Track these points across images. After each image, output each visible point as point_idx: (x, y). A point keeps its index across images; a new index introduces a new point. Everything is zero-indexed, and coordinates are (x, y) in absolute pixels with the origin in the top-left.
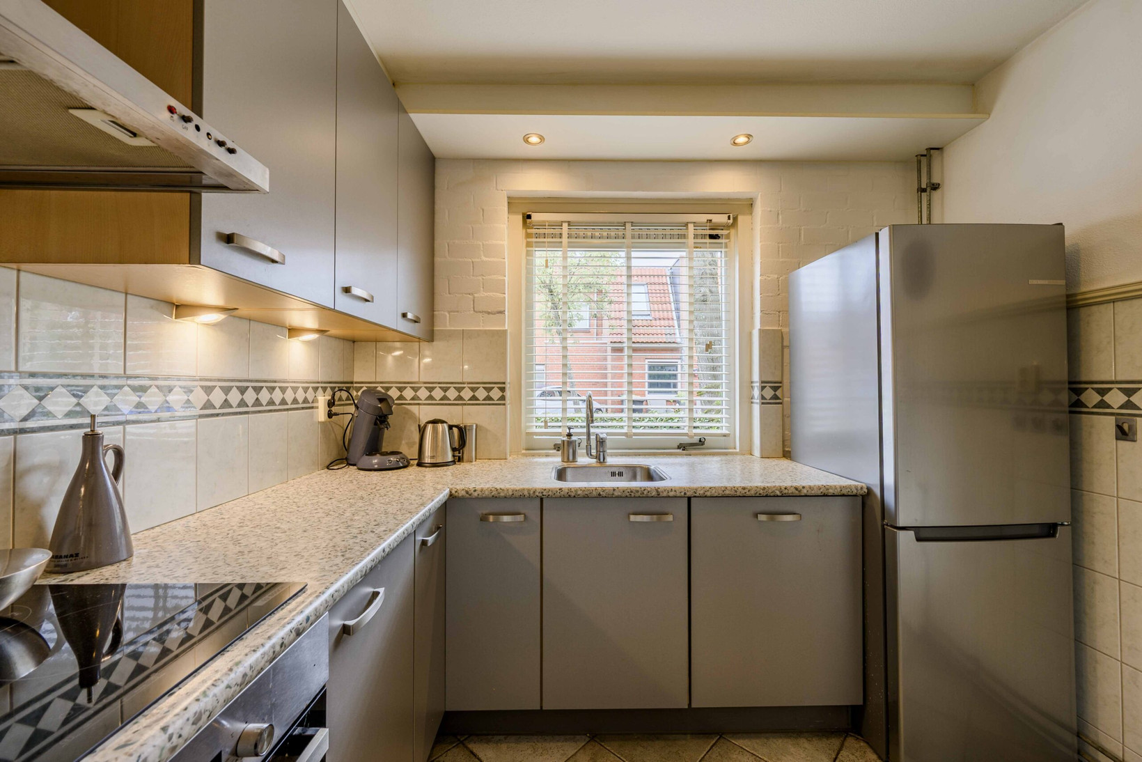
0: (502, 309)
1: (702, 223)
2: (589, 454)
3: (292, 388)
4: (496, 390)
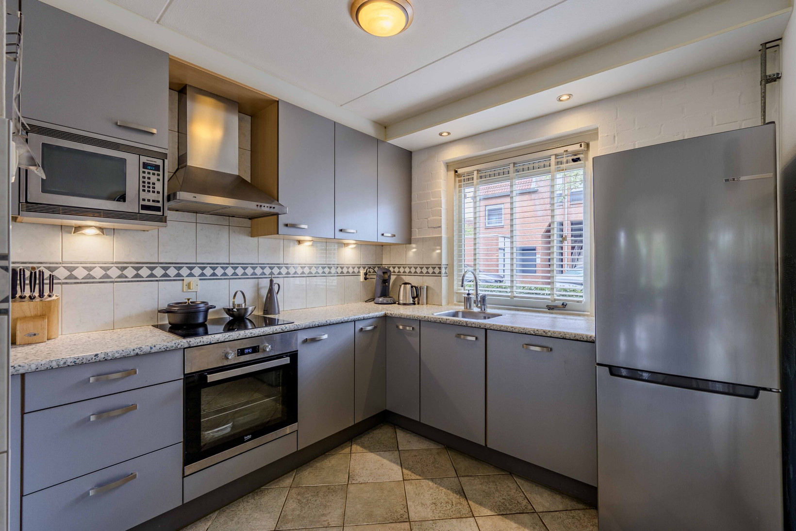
0: (440, 225)
1: (561, 153)
2: (477, 306)
3: (346, 267)
4: (437, 269)
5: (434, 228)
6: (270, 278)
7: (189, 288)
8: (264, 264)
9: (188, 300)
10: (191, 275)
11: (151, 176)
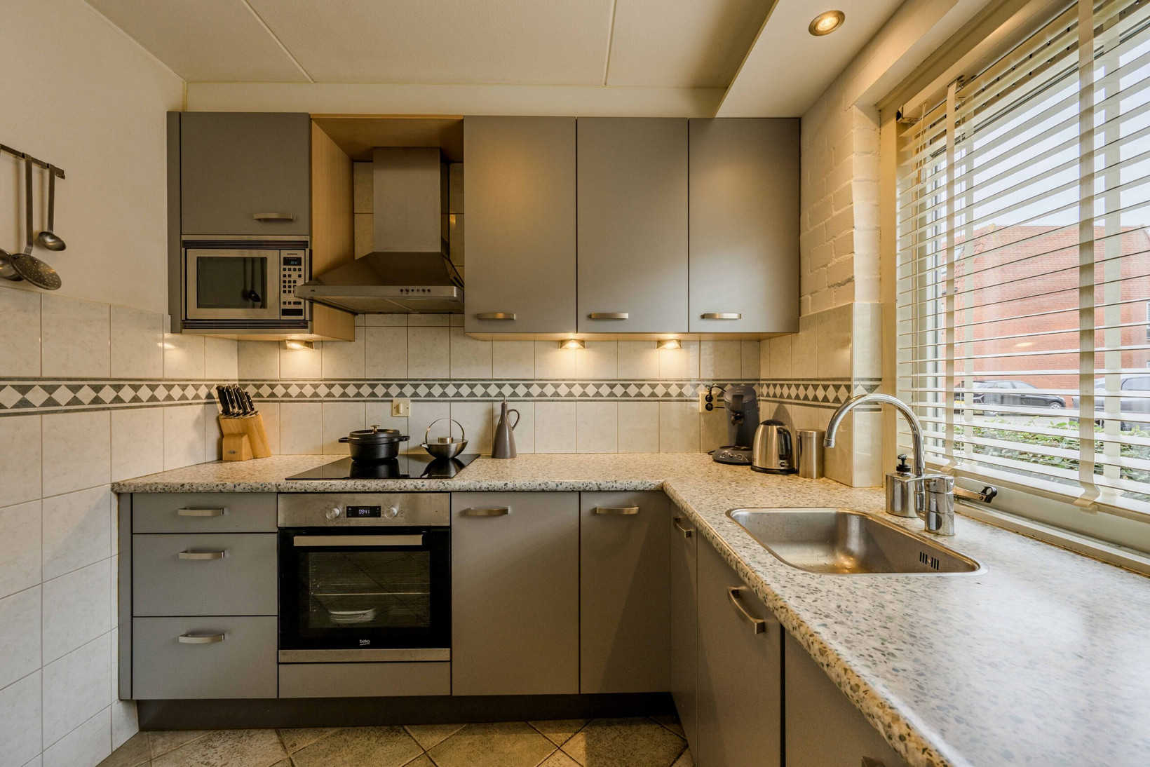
0: (850, 276)
3: (664, 383)
4: (843, 389)
5: (840, 285)
6: (501, 401)
7: (398, 411)
8: (501, 380)
9: (375, 427)
10: (401, 395)
11: (292, 272)
